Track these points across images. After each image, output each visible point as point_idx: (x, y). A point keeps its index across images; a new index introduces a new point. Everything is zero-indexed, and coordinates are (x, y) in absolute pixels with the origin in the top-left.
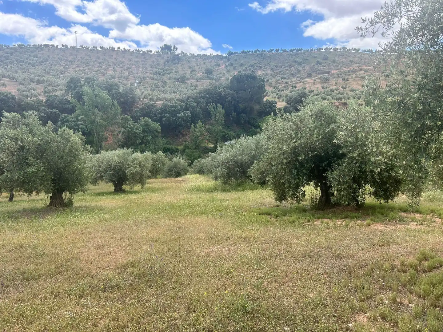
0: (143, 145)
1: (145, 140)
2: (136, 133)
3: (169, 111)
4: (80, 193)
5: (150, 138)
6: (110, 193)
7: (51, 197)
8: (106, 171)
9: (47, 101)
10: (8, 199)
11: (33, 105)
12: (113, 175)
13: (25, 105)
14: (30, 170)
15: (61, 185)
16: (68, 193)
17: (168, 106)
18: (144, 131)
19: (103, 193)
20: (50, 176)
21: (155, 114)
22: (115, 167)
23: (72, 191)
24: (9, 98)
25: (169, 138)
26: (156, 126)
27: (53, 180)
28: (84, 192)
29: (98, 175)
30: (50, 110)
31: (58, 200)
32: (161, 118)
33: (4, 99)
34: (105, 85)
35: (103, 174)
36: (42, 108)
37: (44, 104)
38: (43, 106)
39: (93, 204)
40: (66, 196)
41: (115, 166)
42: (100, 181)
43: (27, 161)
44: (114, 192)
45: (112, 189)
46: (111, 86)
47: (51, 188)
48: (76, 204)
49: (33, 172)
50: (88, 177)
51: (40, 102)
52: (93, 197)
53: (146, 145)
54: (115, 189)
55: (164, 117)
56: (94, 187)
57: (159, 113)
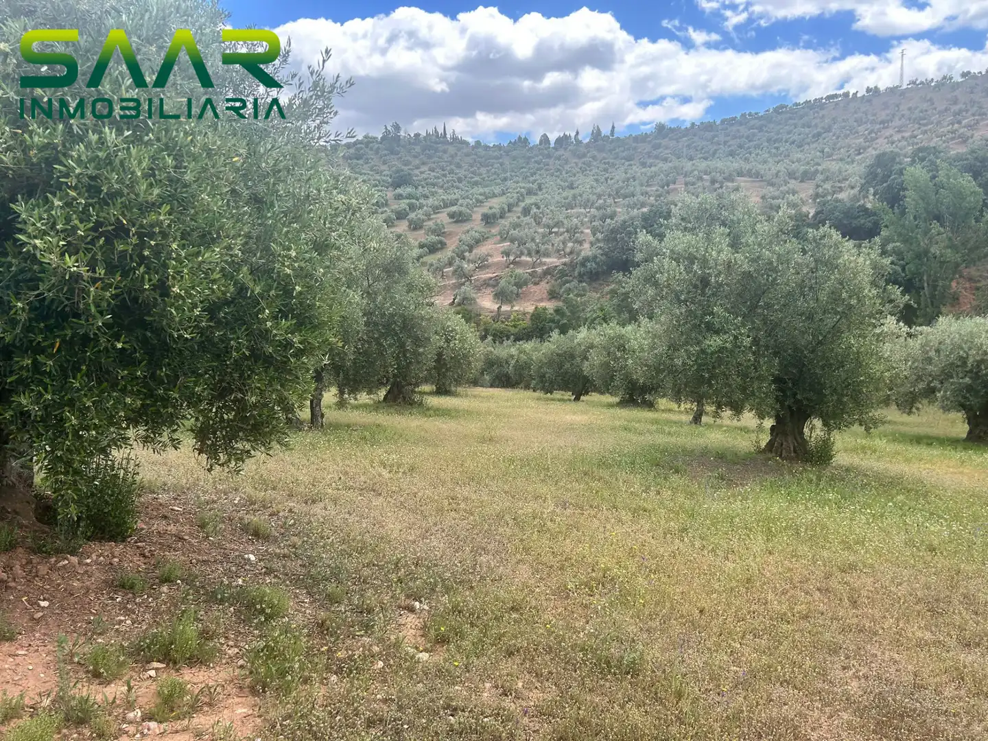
4: (856, 428)
6: (954, 442)
7: (773, 428)
8: (946, 375)
9: (817, 213)
10: (691, 417)
12: (969, 388)
14: (714, 342)
15: (799, 397)
16: (818, 423)
19: (928, 437)
20: (770, 367)
22: (978, 366)
23: (833, 419)
27: (778, 380)
28: (867, 429)
29: (921, 385)
31: (790, 439)
35: (936, 384)
37: (810, 220)
39: (897, 467)
40: (814, 430)
41: (979, 363)
42: (925, 401)
43: (708, 318)
44: (965, 440)
45: (961, 428)
46: (982, 162)
47: (770, 401)
48: (841, 458)
49: (722, 349)
50: (881, 378)
51: (802, 218)
52: (899, 447)
54: (970, 433)
56: (905, 418)
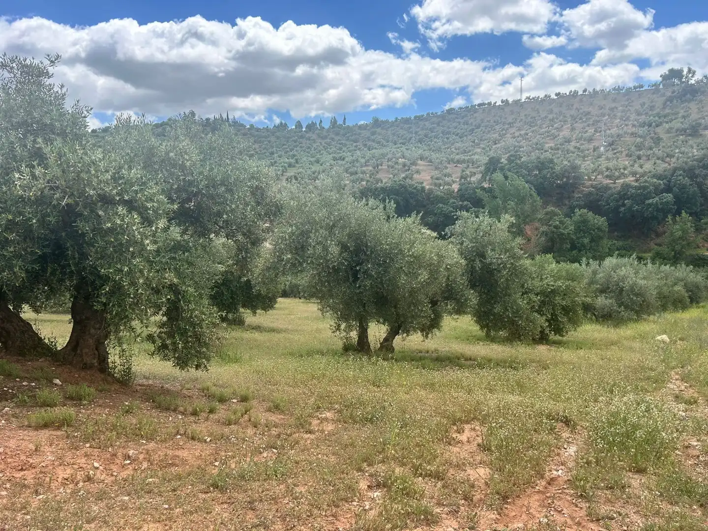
0: (574, 252)
1: (578, 244)
2: (563, 234)
3: (632, 196)
5: (586, 241)
9: (459, 190)
11: (442, 197)
13: (433, 197)
17: (631, 188)
18: (578, 229)
21: (607, 201)
24: (418, 191)
25: (630, 240)
26: (600, 221)
30: (461, 203)
32: (618, 207)
33: (413, 192)
34: (534, 163)
36: (452, 201)
37: (455, 194)
38: (454, 198)
46: (542, 163)
51: (450, 193)
53: (580, 251)
55: (624, 205)
57: (614, 200)
